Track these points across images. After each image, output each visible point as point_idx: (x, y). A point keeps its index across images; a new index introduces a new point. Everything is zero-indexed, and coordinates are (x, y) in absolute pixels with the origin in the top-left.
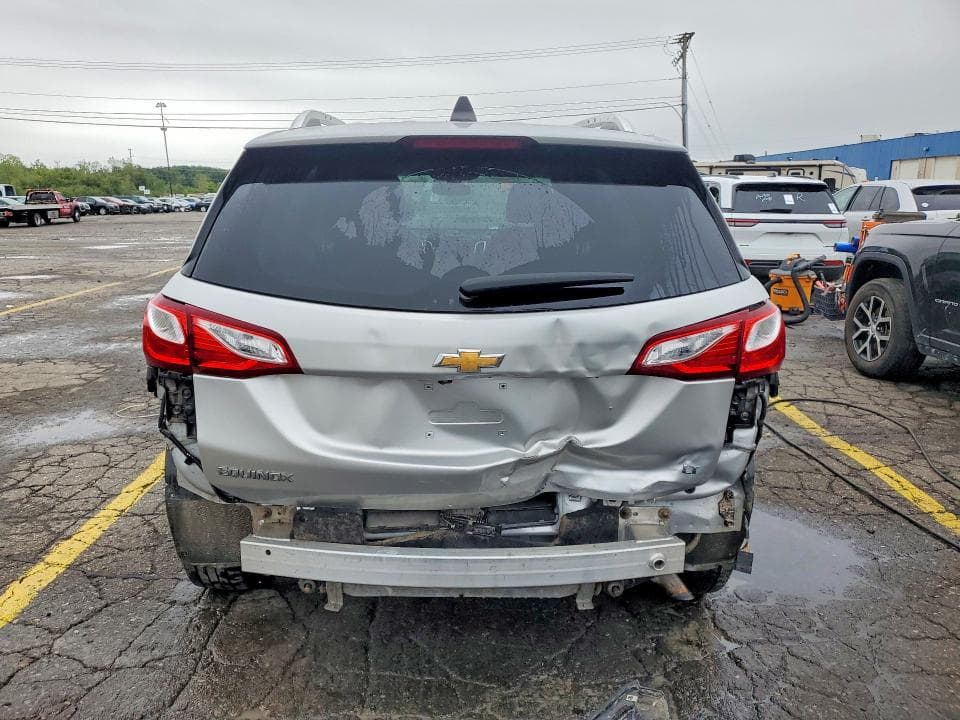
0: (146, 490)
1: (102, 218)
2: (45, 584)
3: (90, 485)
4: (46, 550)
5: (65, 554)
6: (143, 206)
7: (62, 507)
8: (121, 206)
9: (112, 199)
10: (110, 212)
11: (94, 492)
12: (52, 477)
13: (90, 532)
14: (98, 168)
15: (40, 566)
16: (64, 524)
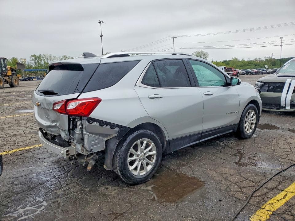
1: (249, 76)
6: (264, 72)
8: (256, 72)
9: (254, 70)
10: (252, 74)
14: (261, 60)
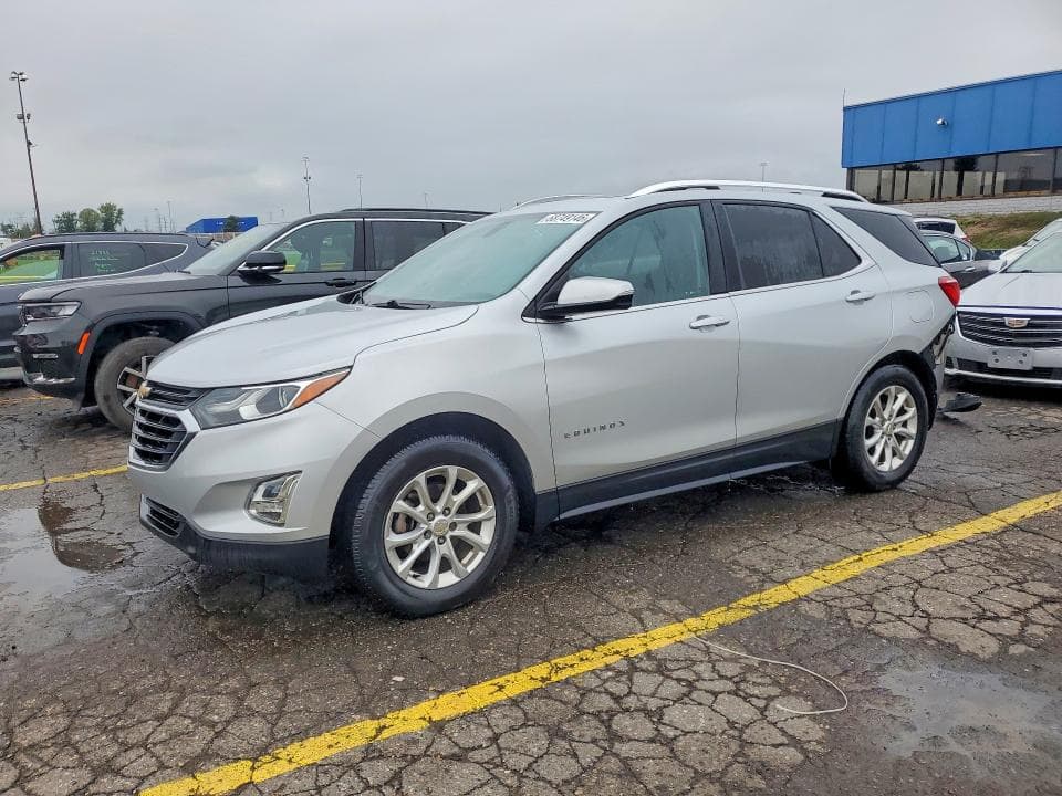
0: (895, 546)
2: (1007, 510)
3: (951, 570)
4: (1005, 531)
5: (990, 523)
7: (987, 558)
11: (949, 561)
12: (995, 595)
13: (966, 531)
15: (1011, 521)
16: (988, 543)
